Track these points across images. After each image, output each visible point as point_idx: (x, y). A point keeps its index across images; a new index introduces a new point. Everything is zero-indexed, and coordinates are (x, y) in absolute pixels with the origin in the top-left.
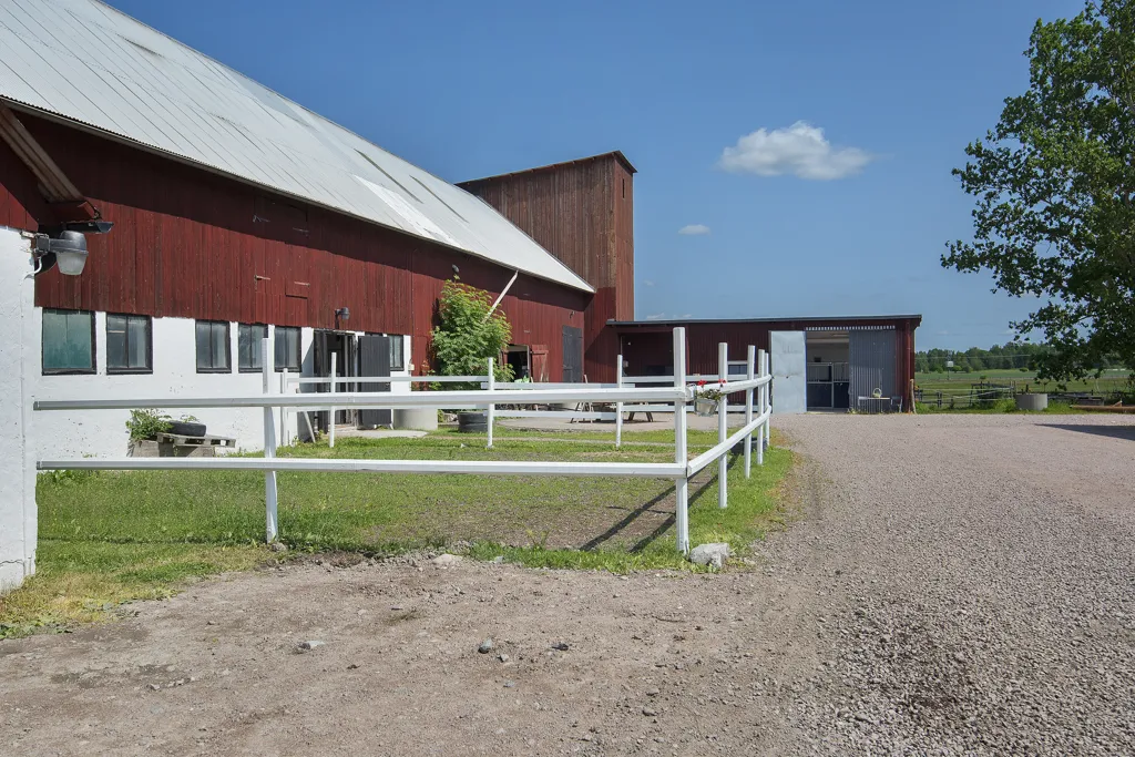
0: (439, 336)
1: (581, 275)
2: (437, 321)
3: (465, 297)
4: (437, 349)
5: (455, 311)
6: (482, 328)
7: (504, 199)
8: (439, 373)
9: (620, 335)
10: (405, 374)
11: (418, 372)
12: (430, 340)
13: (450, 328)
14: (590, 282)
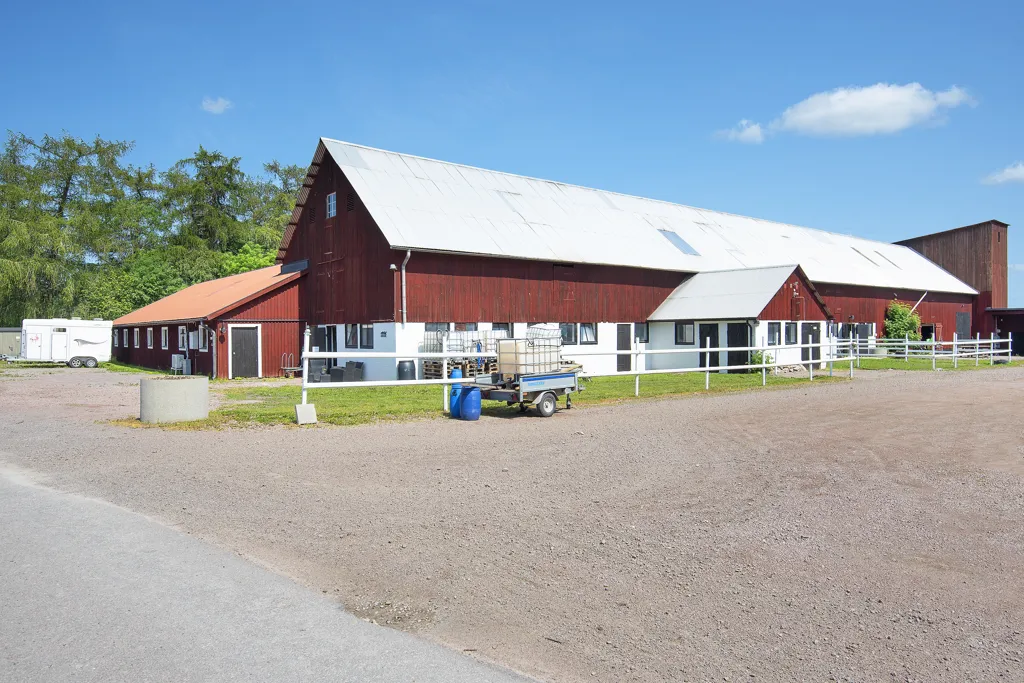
0: (887, 322)
1: (970, 285)
2: (886, 316)
3: (898, 306)
4: (886, 327)
5: (895, 312)
6: (907, 320)
7: (925, 248)
8: (887, 337)
9: (994, 316)
10: (873, 337)
11: (877, 337)
12: (883, 324)
13: (892, 319)
14: (975, 289)
